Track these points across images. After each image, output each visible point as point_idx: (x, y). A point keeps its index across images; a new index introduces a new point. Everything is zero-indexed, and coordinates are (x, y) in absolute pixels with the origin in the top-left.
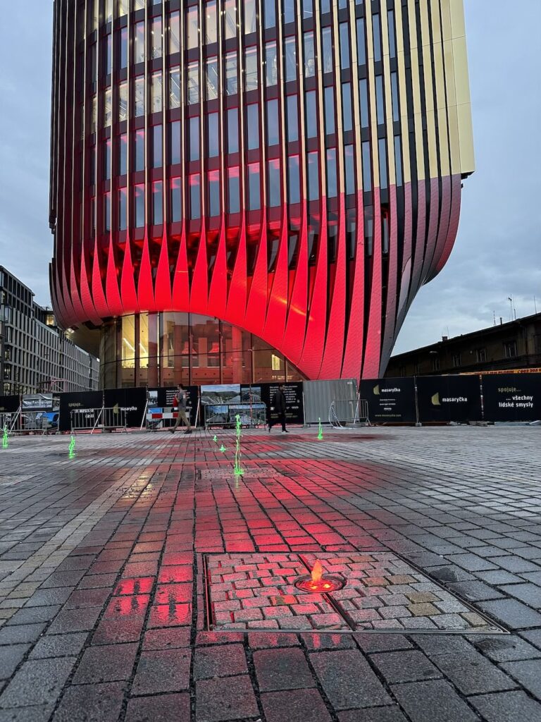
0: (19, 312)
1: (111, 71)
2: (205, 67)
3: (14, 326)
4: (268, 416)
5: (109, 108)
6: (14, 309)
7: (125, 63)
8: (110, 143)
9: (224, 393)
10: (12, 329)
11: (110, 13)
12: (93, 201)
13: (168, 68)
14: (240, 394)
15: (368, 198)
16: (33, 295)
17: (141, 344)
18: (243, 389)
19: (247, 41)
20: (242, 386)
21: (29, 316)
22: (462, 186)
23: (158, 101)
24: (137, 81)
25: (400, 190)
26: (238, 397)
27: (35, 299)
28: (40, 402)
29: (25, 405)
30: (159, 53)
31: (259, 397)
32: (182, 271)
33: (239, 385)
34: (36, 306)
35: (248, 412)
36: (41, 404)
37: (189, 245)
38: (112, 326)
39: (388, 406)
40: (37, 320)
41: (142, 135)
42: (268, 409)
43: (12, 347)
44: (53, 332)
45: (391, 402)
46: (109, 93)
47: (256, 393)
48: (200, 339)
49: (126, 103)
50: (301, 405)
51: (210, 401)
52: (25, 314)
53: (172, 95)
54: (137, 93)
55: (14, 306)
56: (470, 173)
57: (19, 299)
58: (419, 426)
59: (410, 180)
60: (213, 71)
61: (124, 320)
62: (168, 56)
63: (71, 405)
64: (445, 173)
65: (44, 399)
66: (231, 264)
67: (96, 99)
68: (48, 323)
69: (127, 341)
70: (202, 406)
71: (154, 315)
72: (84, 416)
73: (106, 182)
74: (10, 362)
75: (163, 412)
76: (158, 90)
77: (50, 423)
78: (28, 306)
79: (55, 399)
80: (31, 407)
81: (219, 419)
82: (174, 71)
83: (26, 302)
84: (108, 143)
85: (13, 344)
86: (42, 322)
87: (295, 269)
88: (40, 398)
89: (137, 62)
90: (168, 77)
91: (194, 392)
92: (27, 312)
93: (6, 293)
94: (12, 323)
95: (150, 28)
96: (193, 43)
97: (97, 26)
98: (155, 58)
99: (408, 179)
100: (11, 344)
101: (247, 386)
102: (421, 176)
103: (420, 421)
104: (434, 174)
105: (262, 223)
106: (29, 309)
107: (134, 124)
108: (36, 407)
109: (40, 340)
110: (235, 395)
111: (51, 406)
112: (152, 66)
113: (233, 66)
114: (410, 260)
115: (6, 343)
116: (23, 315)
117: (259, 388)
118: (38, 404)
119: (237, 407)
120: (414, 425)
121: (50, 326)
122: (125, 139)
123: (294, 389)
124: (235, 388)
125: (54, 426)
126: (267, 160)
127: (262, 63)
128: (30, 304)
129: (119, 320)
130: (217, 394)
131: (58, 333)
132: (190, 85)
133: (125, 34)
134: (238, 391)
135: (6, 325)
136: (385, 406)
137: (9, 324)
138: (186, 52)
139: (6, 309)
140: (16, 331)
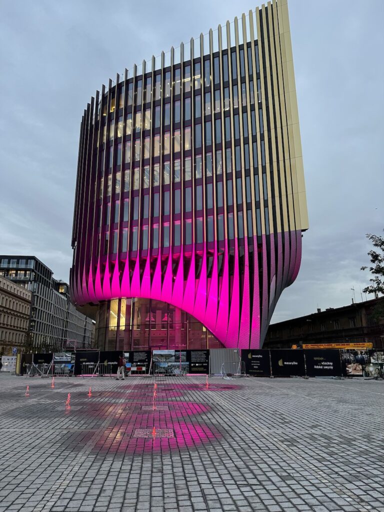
0: (43, 286)
1: (111, 165)
2: (163, 166)
3: (39, 295)
4: (190, 369)
5: (110, 183)
6: (40, 284)
7: (120, 162)
8: (110, 205)
9: (166, 355)
10: (38, 297)
11: (112, 134)
12: (99, 236)
13: (143, 166)
14: (175, 356)
15: (250, 240)
16: (53, 273)
17: (121, 314)
18: (176, 353)
19: (186, 154)
20: (176, 351)
21: (49, 288)
22: (302, 236)
23: (137, 180)
24: (126, 172)
25: (268, 237)
26: (174, 358)
27: (53, 276)
28: (64, 357)
29: (56, 359)
30: (138, 158)
31: (185, 358)
32: (147, 276)
33: (174, 350)
34: (54, 281)
35: (178, 367)
36: (64, 359)
37: (152, 261)
38: (104, 305)
39: (256, 366)
40: (53, 290)
41: (128, 201)
42: (190, 365)
43: (36, 309)
44: (63, 297)
45: (258, 363)
46: (110, 176)
47: (183, 355)
48: (157, 311)
49: (119, 181)
50: (208, 363)
51: (157, 359)
52: (47, 286)
53: (145, 177)
54: (126, 177)
55: (40, 282)
56: (307, 229)
57: (44, 277)
58: (272, 378)
59: (273, 232)
60: (167, 168)
61: (112, 302)
62: (143, 160)
63: (81, 360)
64: (292, 229)
65: (66, 356)
66: (175, 272)
67: (103, 179)
68: (60, 291)
69: (113, 313)
70: (153, 362)
71: (130, 299)
72: (87, 367)
73: (107, 226)
74: (35, 319)
75: (132, 366)
76: (137, 176)
77: (69, 370)
78: (49, 281)
79: (73, 356)
80: (59, 360)
81: (162, 370)
82: (147, 167)
83: (48, 278)
84: (109, 204)
85: (38, 307)
86: (56, 290)
87: (211, 277)
88: (64, 355)
89: (126, 162)
90: (143, 171)
91: (149, 353)
92: (47, 284)
93: (36, 273)
94: (38, 293)
95: (134, 144)
96: (157, 153)
97: (105, 141)
98: (136, 160)
99: (272, 231)
100: (36, 307)
101: (178, 351)
102: (279, 230)
103: (273, 375)
104: (286, 229)
105: (192, 251)
106: (49, 283)
107: (124, 195)
108: (61, 360)
109: (54, 303)
110: (172, 356)
111: (70, 360)
112: (134, 164)
113: (178, 165)
114: (275, 276)
115: (33, 306)
116: (45, 287)
117: (185, 352)
118: (63, 359)
119: (173, 364)
120: (269, 377)
121: (62, 293)
122: (118, 203)
123: (205, 353)
124: (172, 352)
125: (71, 372)
126: (195, 218)
127: (193, 165)
128: (50, 280)
129: (109, 302)
130: (162, 356)
131: (66, 297)
132: (155, 173)
133: (121, 147)
134: (173, 354)
135: (35, 294)
136: (254, 366)
137: (36, 294)
138: (153, 158)
139: (35, 284)
140: (40, 298)
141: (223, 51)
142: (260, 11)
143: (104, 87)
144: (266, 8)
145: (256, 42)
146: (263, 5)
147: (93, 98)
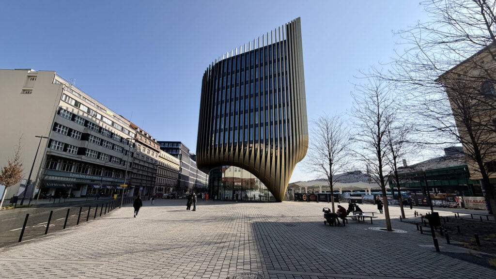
10: (182, 162)
21: (188, 158)
40: (190, 159)
44: (195, 162)
55: (184, 155)
57: (185, 152)
76: (228, 106)
78: (188, 154)
82: (232, 102)
140: (184, 163)
141: (273, 44)
142: (288, 25)
143: (213, 63)
144: (290, 24)
145: (285, 41)
146: (289, 23)
147: (208, 68)
